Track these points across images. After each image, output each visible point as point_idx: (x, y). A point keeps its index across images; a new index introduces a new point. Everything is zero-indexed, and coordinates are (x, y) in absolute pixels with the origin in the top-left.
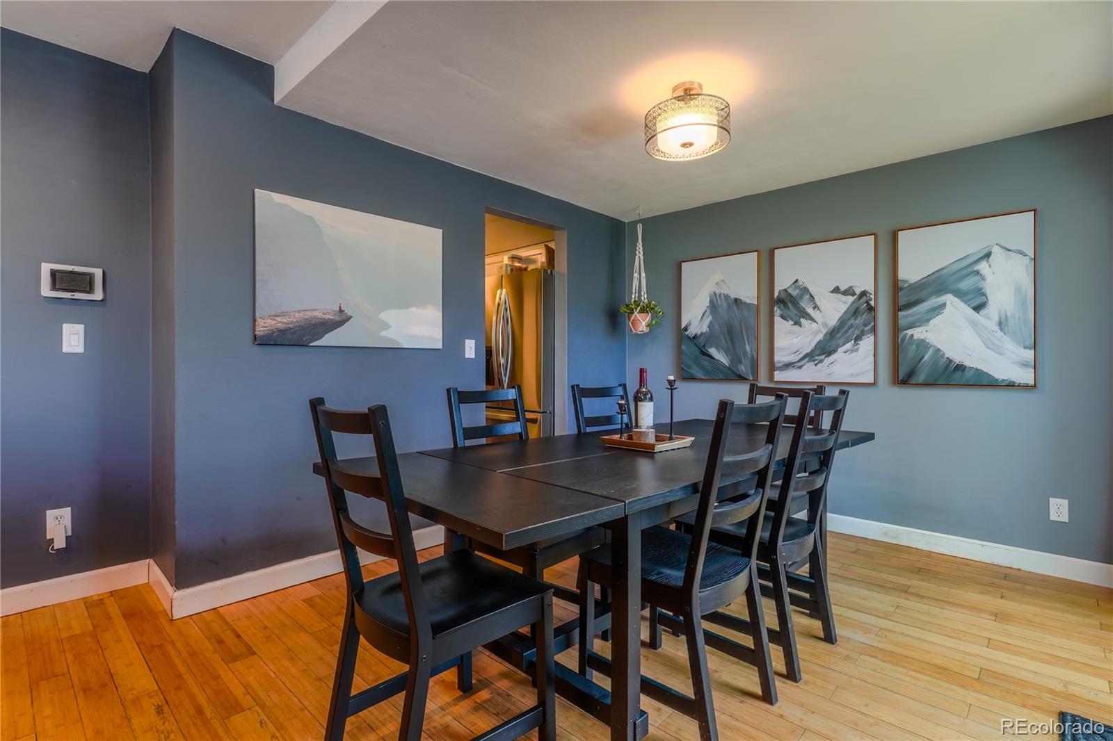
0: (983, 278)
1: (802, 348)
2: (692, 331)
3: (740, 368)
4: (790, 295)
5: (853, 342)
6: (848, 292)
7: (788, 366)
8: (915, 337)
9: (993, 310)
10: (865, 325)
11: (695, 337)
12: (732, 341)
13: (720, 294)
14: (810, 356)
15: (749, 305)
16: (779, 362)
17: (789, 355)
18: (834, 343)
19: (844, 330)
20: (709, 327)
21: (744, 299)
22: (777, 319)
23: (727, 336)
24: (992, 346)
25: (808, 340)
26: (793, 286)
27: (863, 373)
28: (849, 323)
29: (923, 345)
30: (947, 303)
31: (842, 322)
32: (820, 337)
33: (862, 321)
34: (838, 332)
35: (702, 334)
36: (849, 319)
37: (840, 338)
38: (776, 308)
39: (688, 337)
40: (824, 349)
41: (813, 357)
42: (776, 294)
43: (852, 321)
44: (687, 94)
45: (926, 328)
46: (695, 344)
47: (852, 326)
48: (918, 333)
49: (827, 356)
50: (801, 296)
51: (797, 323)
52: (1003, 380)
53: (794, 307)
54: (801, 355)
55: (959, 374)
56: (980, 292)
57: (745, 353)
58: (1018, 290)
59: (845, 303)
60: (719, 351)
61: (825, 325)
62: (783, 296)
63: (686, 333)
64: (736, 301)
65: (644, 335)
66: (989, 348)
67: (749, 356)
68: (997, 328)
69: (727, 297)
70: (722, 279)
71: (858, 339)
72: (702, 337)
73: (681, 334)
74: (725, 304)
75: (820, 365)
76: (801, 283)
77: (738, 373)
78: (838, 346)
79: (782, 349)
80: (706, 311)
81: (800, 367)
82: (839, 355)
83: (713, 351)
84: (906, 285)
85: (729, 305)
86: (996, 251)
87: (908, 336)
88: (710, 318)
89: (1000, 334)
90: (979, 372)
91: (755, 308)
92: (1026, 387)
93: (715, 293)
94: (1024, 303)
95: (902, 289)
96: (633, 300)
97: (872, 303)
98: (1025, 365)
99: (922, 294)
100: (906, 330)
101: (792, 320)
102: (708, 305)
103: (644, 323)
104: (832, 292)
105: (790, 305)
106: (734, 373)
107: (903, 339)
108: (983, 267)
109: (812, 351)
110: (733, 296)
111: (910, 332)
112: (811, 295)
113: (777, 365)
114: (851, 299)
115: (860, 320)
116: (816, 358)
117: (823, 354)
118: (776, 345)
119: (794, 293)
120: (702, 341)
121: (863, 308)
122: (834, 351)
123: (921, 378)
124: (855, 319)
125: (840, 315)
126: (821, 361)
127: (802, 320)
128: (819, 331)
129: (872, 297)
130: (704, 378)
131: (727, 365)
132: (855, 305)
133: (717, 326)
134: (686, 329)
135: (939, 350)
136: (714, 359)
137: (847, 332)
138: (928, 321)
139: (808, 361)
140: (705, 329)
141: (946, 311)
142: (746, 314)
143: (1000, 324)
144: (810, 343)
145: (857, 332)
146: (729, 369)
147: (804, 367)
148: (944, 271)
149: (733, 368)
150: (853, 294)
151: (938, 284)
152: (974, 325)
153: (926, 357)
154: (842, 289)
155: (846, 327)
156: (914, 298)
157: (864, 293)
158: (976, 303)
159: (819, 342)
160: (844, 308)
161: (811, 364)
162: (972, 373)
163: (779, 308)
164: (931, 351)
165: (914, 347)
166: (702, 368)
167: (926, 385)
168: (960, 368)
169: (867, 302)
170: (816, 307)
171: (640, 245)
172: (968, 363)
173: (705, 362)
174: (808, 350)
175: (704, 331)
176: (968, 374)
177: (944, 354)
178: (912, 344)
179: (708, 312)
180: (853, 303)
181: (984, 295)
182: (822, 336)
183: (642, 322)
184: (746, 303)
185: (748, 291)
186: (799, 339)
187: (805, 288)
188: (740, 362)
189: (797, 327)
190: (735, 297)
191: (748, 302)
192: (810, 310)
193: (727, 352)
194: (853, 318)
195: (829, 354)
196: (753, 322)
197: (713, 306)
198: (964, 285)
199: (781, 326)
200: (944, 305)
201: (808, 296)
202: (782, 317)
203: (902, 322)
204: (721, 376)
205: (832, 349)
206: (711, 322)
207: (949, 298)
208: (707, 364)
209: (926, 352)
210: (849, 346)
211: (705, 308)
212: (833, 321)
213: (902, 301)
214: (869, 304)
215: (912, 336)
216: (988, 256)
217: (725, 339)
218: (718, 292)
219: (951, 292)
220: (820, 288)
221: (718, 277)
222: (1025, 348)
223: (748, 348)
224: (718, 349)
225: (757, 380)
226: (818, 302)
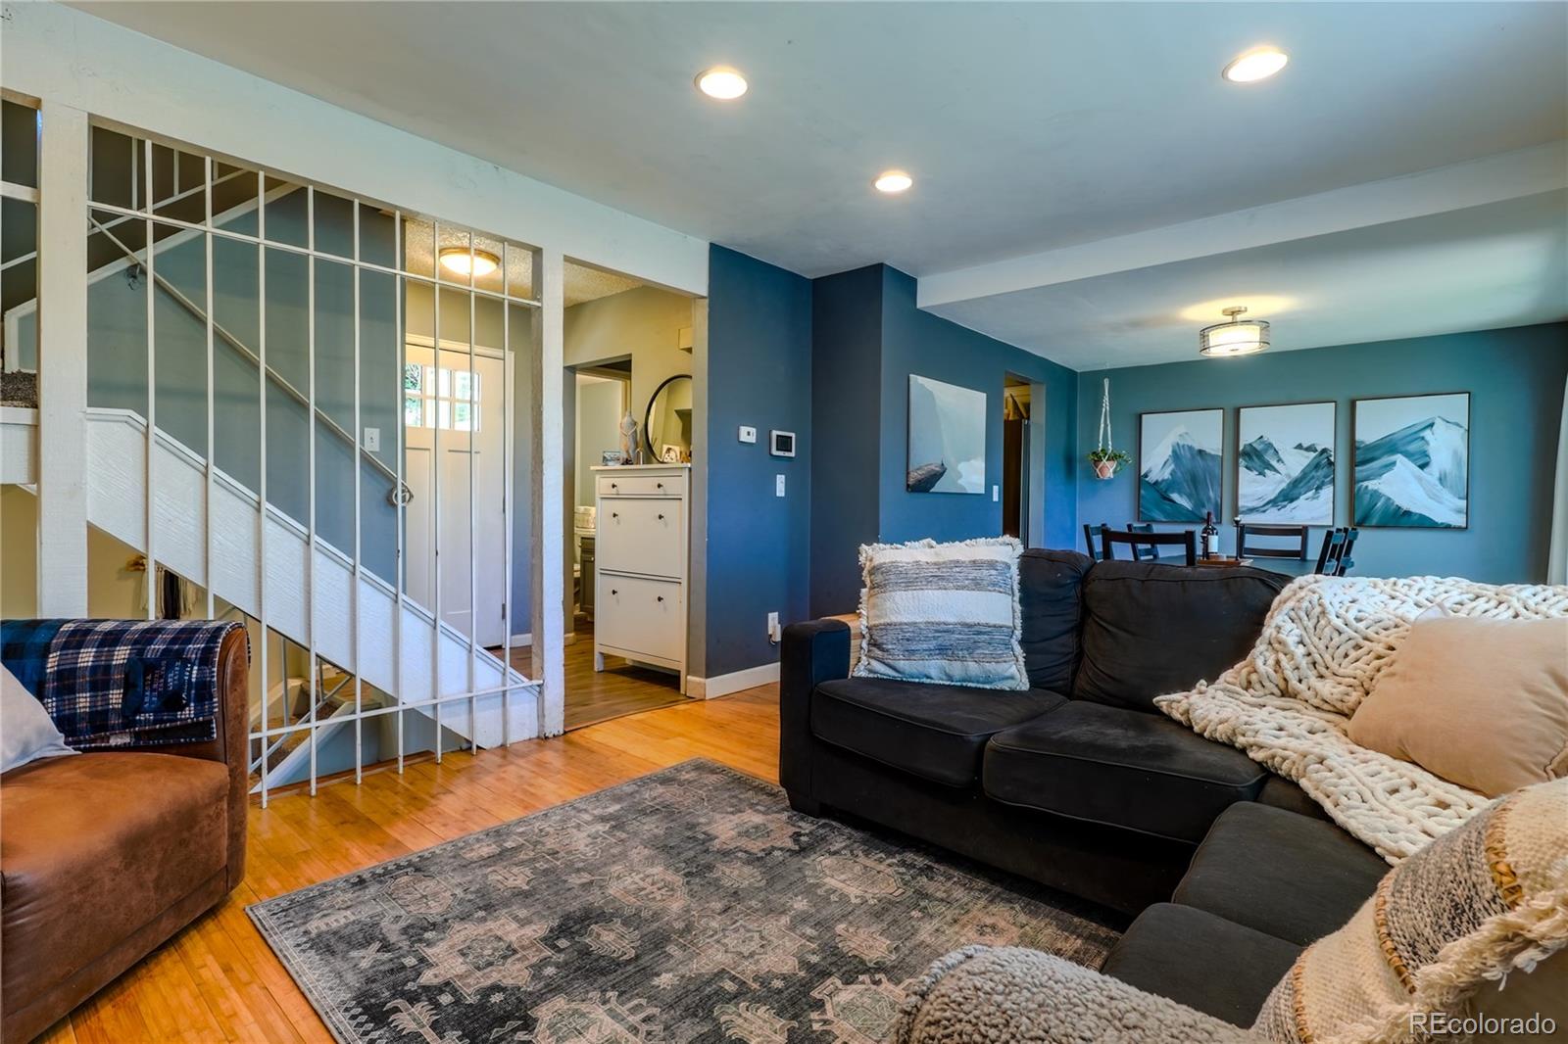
0: (1427, 443)
1: (1266, 495)
2: (1152, 478)
3: (1203, 512)
4: (1255, 449)
5: (1314, 491)
7: (1252, 510)
8: (1370, 488)
9: (1435, 469)
10: (1326, 477)
11: (1156, 483)
12: (1196, 489)
13: (1183, 446)
14: (1274, 502)
15: (1213, 457)
16: (1244, 507)
17: (1253, 501)
18: (1296, 492)
19: (1304, 482)
20: (1171, 474)
21: (1208, 451)
22: (1242, 470)
23: (1190, 483)
24: (1433, 497)
25: (1271, 488)
26: (1258, 441)
27: (1323, 517)
28: (1311, 475)
29: (1376, 495)
30: (1398, 462)
31: (1304, 474)
32: (1284, 486)
34: (1300, 482)
35: (1163, 480)
36: (1311, 472)
37: (1302, 487)
38: (1241, 460)
39: (1147, 482)
40: (1288, 496)
41: (1276, 503)
42: (1241, 448)
43: (1313, 473)
45: (1379, 481)
46: (1156, 489)
47: (1313, 477)
48: (1372, 485)
49: (1289, 503)
50: (1266, 451)
51: (1261, 473)
52: (1442, 524)
53: (1258, 459)
54: (1265, 502)
55: (1406, 518)
56: (1425, 454)
57: (1209, 499)
58: (1455, 453)
59: (1308, 457)
60: (1181, 496)
61: (1288, 476)
62: (1248, 448)
63: (1146, 479)
64: (1201, 452)
65: (1109, 482)
66: (1431, 498)
67: (1213, 501)
68: (1437, 483)
69: (1190, 448)
70: (1186, 431)
71: (1319, 488)
72: (1164, 483)
73: (1140, 480)
74: (1188, 455)
75: (1283, 510)
76: (1266, 440)
77: (1199, 514)
78: (1301, 494)
79: (1245, 496)
80: (1168, 460)
81: (1264, 511)
82: (1301, 502)
83: (1175, 496)
84: (1362, 445)
85: (1192, 455)
86: (1438, 422)
87: (1363, 487)
88: (1173, 466)
89: (1440, 487)
90: (1422, 517)
91: (1219, 459)
92: (1459, 528)
93: (1178, 444)
94: (1459, 464)
95: (1359, 448)
96: (1100, 449)
97: (1332, 459)
98: (1459, 511)
99: (1377, 453)
100: (1362, 481)
101: (1257, 471)
102: (1171, 454)
103: (1111, 470)
104: (1296, 448)
105: (1255, 458)
106: (1197, 516)
107: (1359, 489)
108: (1427, 434)
109: (1276, 498)
110: (1197, 447)
111: (1365, 484)
112: (1275, 450)
113: (1241, 510)
114: (1313, 455)
115: (1321, 473)
116: (1279, 504)
117: (1286, 501)
118: (1240, 492)
119: (1259, 447)
120: (1163, 487)
121: (1322, 466)
122: (1297, 498)
123: (1374, 522)
124: (1316, 472)
125: (1303, 468)
126: (1285, 506)
127: (1266, 471)
128: (1282, 481)
129: (1332, 453)
130: (1164, 520)
131: (1190, 508)
132: (1316, 461)
133: (1179, 474)
134: (1146, 476)
135: (1389, 499)
136: (1176, 503)
137: (1309, 482)
138: (1381, 475)
139: (1273, 506)
140: (1166, 475)
141: (1395, 468)
142: (1210, 464)
143: (1440, 479)
144: (1275, 490)
145: (1318, 483)
146: (1192, 512)
147: (1267, 512)
148: (1395, 436)
149: (1196, 512)
150: (1315, 451)
151: (1390, 446)
152: (1420, 479)
153: (1379, 504)
154: (1305, 446)
155: (1307, 479)
156: (1369, 456)
157: (1324, 451)
158: (1421, 462)
159: (1283, 490)
160: (1306, 462)
161: (1275, 509)
162: (1416, 518)
163: (1244, 460)
164: (1383, 500)
165: (1368, 496)
166: (1163, 512)
167: (1378, 527)
168: (1408, 513)
169: (1327, 458)
170: (1280, 460)
171: (1106, 399)
172: (1413, 510)
173: (1167, 506)
174: (1272, 497)
175: (1166, 478)
177: (1393, 503)
178: (1366, 493)
179: (1170, 461)
180: (1315, 458)
181: (1428, 456)
182: (1285, 484)
183: (1109, 469)
184: (1210, 454)
185: (1213, 442)
186: (1262, 487)
187: (1270, 444)
188: (1204, 506)
189: (1261, 477)
190: (1199, 448)
191: (1213, 453)
192: (1274, 463)
193: (1190, 497)
194: (1314, 471)
195: (1292, 500)
196: (1217, 471)
197: (1176, 456)
198: (1413, 447)
199: (1246, 476)
200: (1394, 463)
201: (1273, 451)
202: (1247, 467)
203: (1358, 475)
204: (1183, 519)
205: (1294, 496)
206: (1173, 471)
207: (1399, 458)
209: (1379, 500)
210: (1310, 494)
211: (1167, 457)
212: (1296, 473)
213: (1358, 459)
214: (1329, 460)
215: (1367, 487)
216: (1431, 425)
217: (1188, 485)
218: (1181, 443)
219: (1401, 453)
220: (1284, 444)
221: (1182, 430)
222: (1460, 498)
223: (1211, 494)
224: (1180, 493)
225: (1221, 522)
226: (1282, 456)
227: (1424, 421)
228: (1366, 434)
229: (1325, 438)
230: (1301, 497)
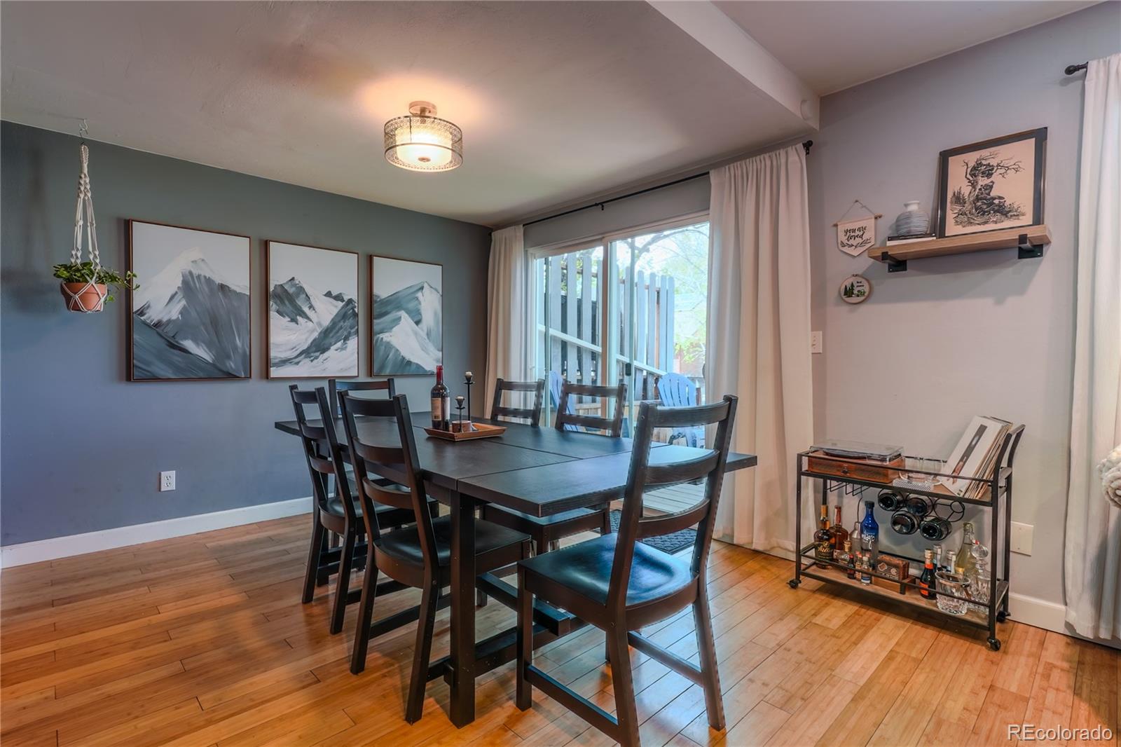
0: (420, 303)
1: (299, 344)
2: (153, 315)
3: (228, 365)
4: (286, 290)
5: (342, 341)
6: (338, 298)
7: (284, 362)
8: (384, 340)
9: (424, 325)
10: (352, 328)
11: (158, 324)
12: (217, 333)
13: (199, 276)
14: (306, 353)
15: (238, 295)
16: (276, 358)
17: (285, 351)
18: (327, 341)
19: (334, 331)
20: (181, 313)
21: (233, 287)
22: (274, 315)
23: (209, 327)
24: (424, 349)
25: (304, 337)
26: (290, 283)
27: (349, 368)
28: (339, 326)
29: (389, 346)
30: (402, 318)
31: (334, 323)
32: (316, 335)
33: (349, 324)
34: (331, 331)
35: (169, 321)
36: (339, 321)
37: (332, 337)
38: (271, 303)
39: (144, 323)
40: (319, 347)
41: (309, 353)
42: (272, 288)
43: (342, 323)
45: (391, 334)
46: (158, 333)
47: (341, 328)
48: (385, 337)
49: (321, 353)
50: (298, 295)
51: (294, 320)
52: (429, 372)
53: (290, 304)
54: (298, 352)
55: (408, 368)
56: (418, 312)
57: (235, 348)
58: (436, 314)
59: (336, 307)
60: (197, 344)
61: (319, 324)
62: (279, 290)
63: (142, 318)
64: (223, 287)
66: (422, 349)
67: (240, 351)
68: (426, 337)
69: (209, 281)
70: (202, 257)
71: (346, 339)
72: (171, 326)
73: (128, 317)
74: (205, 289)
75: (316, 361)
76: (297, 282)
77: (225, 370)
78: (331, 345)
79: (278, 346)
80: (176, 293)
81: (297, 363)
82: (331, 352)
83: (189, 344)
84: (378, 300)
85: (211, 290)
86: (426, 285)
87: (380, 339)
88: (184, 302)
89: (427, 341)
90: (418, 366)
91: (247, 299)
93: (191, 273)
94: (438, 323)
95: (376, 302)
96: (80, 261)
97: (356, 310)
98: (437, 360)
99: (389, 308)
100: (379, 334)
101: (290, 317)
102: (180, 285)
104: (325, 295)
105: (287, 302)
106: (220, 370)
107: (376, 342)
108: (419, 295)
109: (308, 348)
110: (218, 280)
111: (381, 336)
112: (307, 295)
113: (272, 361)
114: (341, 304)
115: (348, 323)
116: (312, 354)
117: (318, 351)
118: (272, 340)
119: (291, 290)
120: (170, 330)
121: (347, 313)
122: (328, 349)
123: (388, 371)
124: (344, 322)
125: (332, 317)
126: (317, 358)
127: (298, 317)
128: (313, 331)
129: (356, 305)
130: (173, 377)
131: (211, 361)
132: (344, 311)
133: (194, 314)
134: (141, 313)
135: (397, 350)
136: (191, 353)
137: (337, 332)
138: (391, 328)
139: (305, 357)
140: (174, 313)
141: (401, 323)
142: (236, 304)
143: (427, 334)
144: (306, 340)
145: (345, 333)
146: (213, 365)
147: (300, 364)
148: (400, 294)
149: (218, 365)
150: (342, 300)
151: (395, 302)
152: (416, 334)
153: (390, 357)
154: (334, 294)
155: (337, 328)
156: (384, 310)
157: (350, 301)
158: (416, 319)
159: (315, 340)
160: (335, 311)
161: (307, 360)
162: (415, 366)
163: (276, 303)
164: (393, 351)
165: (383, 347)
166: (170, 364)
167: (389, 376)
168: (409, 363)
169: (353, 309)
170: (311, 307)
172: (413, 360)
173: (176, 357)
174: (305, 347)
175: (174, 318)
176: (413, 367)
177: (400, 353)
178: (382, 345)
179: (180, 295)
180: (342, 308)
181: (420, 314)
182: (317, 334)
184: (235, 292)
185: (239, 278)
186: (296, 335)
187: (301, 287)
188: (229, 357)
189: (293, 324)
190: (220, 282)
191: (238, 290)
192: (306, 309)
193: (210, 346)
194: (342, 321)
195: (324, 350)
196: (244, 313)
197: (188, 289)
198: (411, 305)
199: (278, 323)
200: (400, 318)
201: (304, 296)
202: (278, 312)
203: (376, 328)
204: (201, 375)
205: (325, 346)
206: (184, 308)
207: (403, 314)
208: (180, 360)
209: (390, 352)
210: (339, 344)
211: (176, 289)
212: (326, 322)
213: (376, 311)
214: (354, 311)
215: (382, 338)
216: (422, 288)
217: (206, 330)
218: (195, 272)
219: (404, 309)
220: (315, 291)
221: (196, 255)
222: (438, 350)
223: (238, 343)
224: (196, 341)
225: (250, 377)
226: (313, 303)
227: (418, 285)
228: (382, 290)
229: (351, 291)
230: (332, 348)
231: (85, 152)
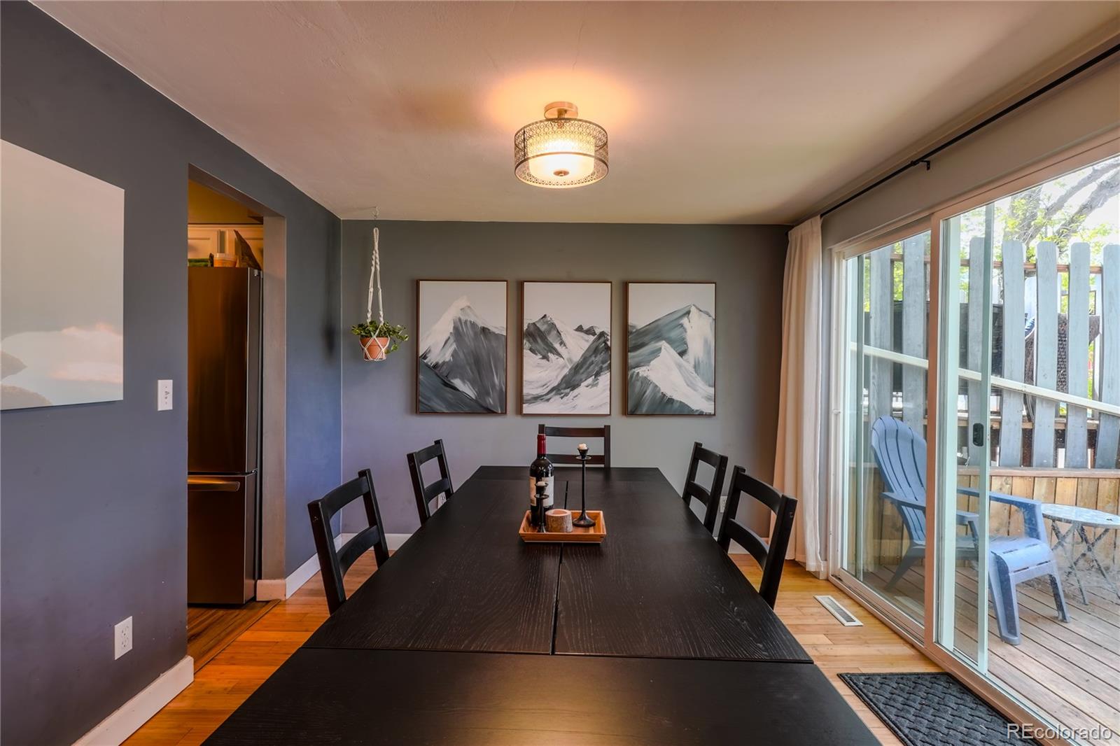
0: (685, 331)
1: (550, 381)
2: (432, 359)
3: (488, 401)
4: (538, 328)
5: (593, 377)
6: (590, 331)
7: (537, 398)
8: (640, 375)
9: (691, 356)
10: (603, 362)
11: (436, 366)
12: (479, 372)
13: (466, 321)
14: (556, 390)
15: (497, 336)
16: (528, 395)
17: (537, 388)
18: (578, 377)
19: (587, 365)
20: (452, 356)
21: (492, 329)
22: (526, 352)
23: (473, 367)
24: (691, 385)
25: (555, 373)
26: (542, 321)
27: (601, 406)
28: (590, 361)
29: (646, 381)
30: (663, 348)
31: (585, 358)
32: (566, 371)
33: (601, 359)
34: (582, 367)
35: (444, 363)
36: (591, 356)
37: (583, 373)
38: (525, 341)
39: (427, 365)
40: (569, 384)
41: (559, 390)
42: (525, 327)
43: (593, 358)
44: (560, 117)
45: (648, 368)
46: (437, 375)
47: (592, 363)
48: (642, 371)
49: (572, 390)
50: (549, 332)
51: (545, 357)
52: (697, 411)
53: (542, 341)
54: (549, 389)
55: (670, 406)
56: (683, 341)
57: (493, 386)
58: (706, 342)
59: (587, 341)
60: (464, 382)
61: (570, 360)
62: (532, 328)
63: (425, 361)
64: (484, 330)
65: (382, 362)
66: (688, 385)
67: (498, 388)
68: (692, 370)
69: (473, 325)
70: (468, 304)
71: (597, 374)
72: (445, 367)
73: (417, 361)
74: (471, 332)
75: (565, 398)
76: (549, 319)
77: (484, 405)
78: (581, 381)
79: (531, 383)
80: (449, 338)
81: (548, 400)
82: (582, 389)
83: (457, 383)
84: (634, 330)
85: (475, 334)
86: (693, 309)
87: (635, 374)
88: (454, 346)
89: (695, 375)
90: (682, 405)
91: (504, 339)
92: (709, 415)
93: (460, 320)
94: (709, 353)
95: (632, 333)
96: (369, 321)
97: (609, 343)
98: (708, 399)
99: (646, 339)
100: (634, 368)
101: (540, 353)
102: (451, 330)
103: (383, 350)
104: (576, 330)
105: (539, 340)
106: (482, 406)
107: (632, 377)
108: (685, 321)
109: (559, 385)
110: (480, 324)
111: (637, 370)
112: (558, 331)
113: (525, 398)
114: (592, 338)
115: (599, 358)
116: (562, 391)
117: (568, 388)
118: (526, 377)
119: (543, 328)
120: (444, 370)
121: (600, 347)
122: (578, 385)
123: (644, 410)
124: (595, 357)
125: (583, 352)
126: (567, 395)
127: (549, 354)
128: (565, 366)
129: (609, 338)
130: (446, 411)
131: (474, 397)
132: (596, 344)
133: (461, 355)
134: (425, 357)
135: (656, 386)
136: (459, 390)
137: (588, 368)
138: (650, 361)
139: (556, 394)
140: (448, 357)
141: (661, 354)
142: (495, 345)
143: (695, 367)
144: (557, 377)
145: (597, 369)
146: (476, 401)
147: (551, 401)
148: (659, 322)
149: (479, 400)
150: (594, 334)
151: (655, 332)
152: (680, 366)
153: (648, 392)
154: (585, 328)
155: (588, 363)
156: (640, 341)
157: (602, 334)
158: (680, 350)
159: (564, 377)
160: (586, 346)
161: (558, 397)
162: (678, 404)
163: (529, 341)
164: (651, 387)
165: (639, 383)
166: (444, 400)
167: (646, 415)
168: (671, 401)
169: (605, 342)
170: (562, 343)
171: (376, 255)
172: (675, 397)
173: (448, 394)
174: (555, 384)
175: (447, 360)
176: (676, 406)
177: (660, 389)
178: (638, 380)
179: (452, 340)
180: (594, 342)
181: (686, 344)
182: (568, 370)
183: (380, 348)
184: (494, 333)
185: (496, 319)
186: (547, 372)
187: (553, 324)
188: (488, 394)
189: (544, 361)
190: (483, 325)
191: (497, 332)
192: (557, 346)
193: (473, 383)
194: (594, 356)
195: (574, 387)
196: (502, 354)
197: (458, 333)
198: (674, 334)
199: (530, 359)
200: (659, 350)
201: (556, 332)
202: (531, 350)
203: (631, 362)
204: (467, 410)
205: (576, 383)
206: (455, 351)
207: (664, 344)
208: (450, 396)
209: (648, 388)
210: (590, 380)
211: (448, 335)
212: (577, 357)
213: (631, 343)
214: (606, 344)
215: (638, 373)
216: (688, 313)
217: (471, 369)
218: (463, 318)
219: (665, 339)
220: (566, 328)
221: (463, 303)
222: (710, 386)
223: (496, 381)
224: (463, 380)
225: (506, 413)
226: (564, 339)
227: (683, 309)
228: (639, 319)
229: (603, 322)
230: (583, 384)
231: (376, 232)
